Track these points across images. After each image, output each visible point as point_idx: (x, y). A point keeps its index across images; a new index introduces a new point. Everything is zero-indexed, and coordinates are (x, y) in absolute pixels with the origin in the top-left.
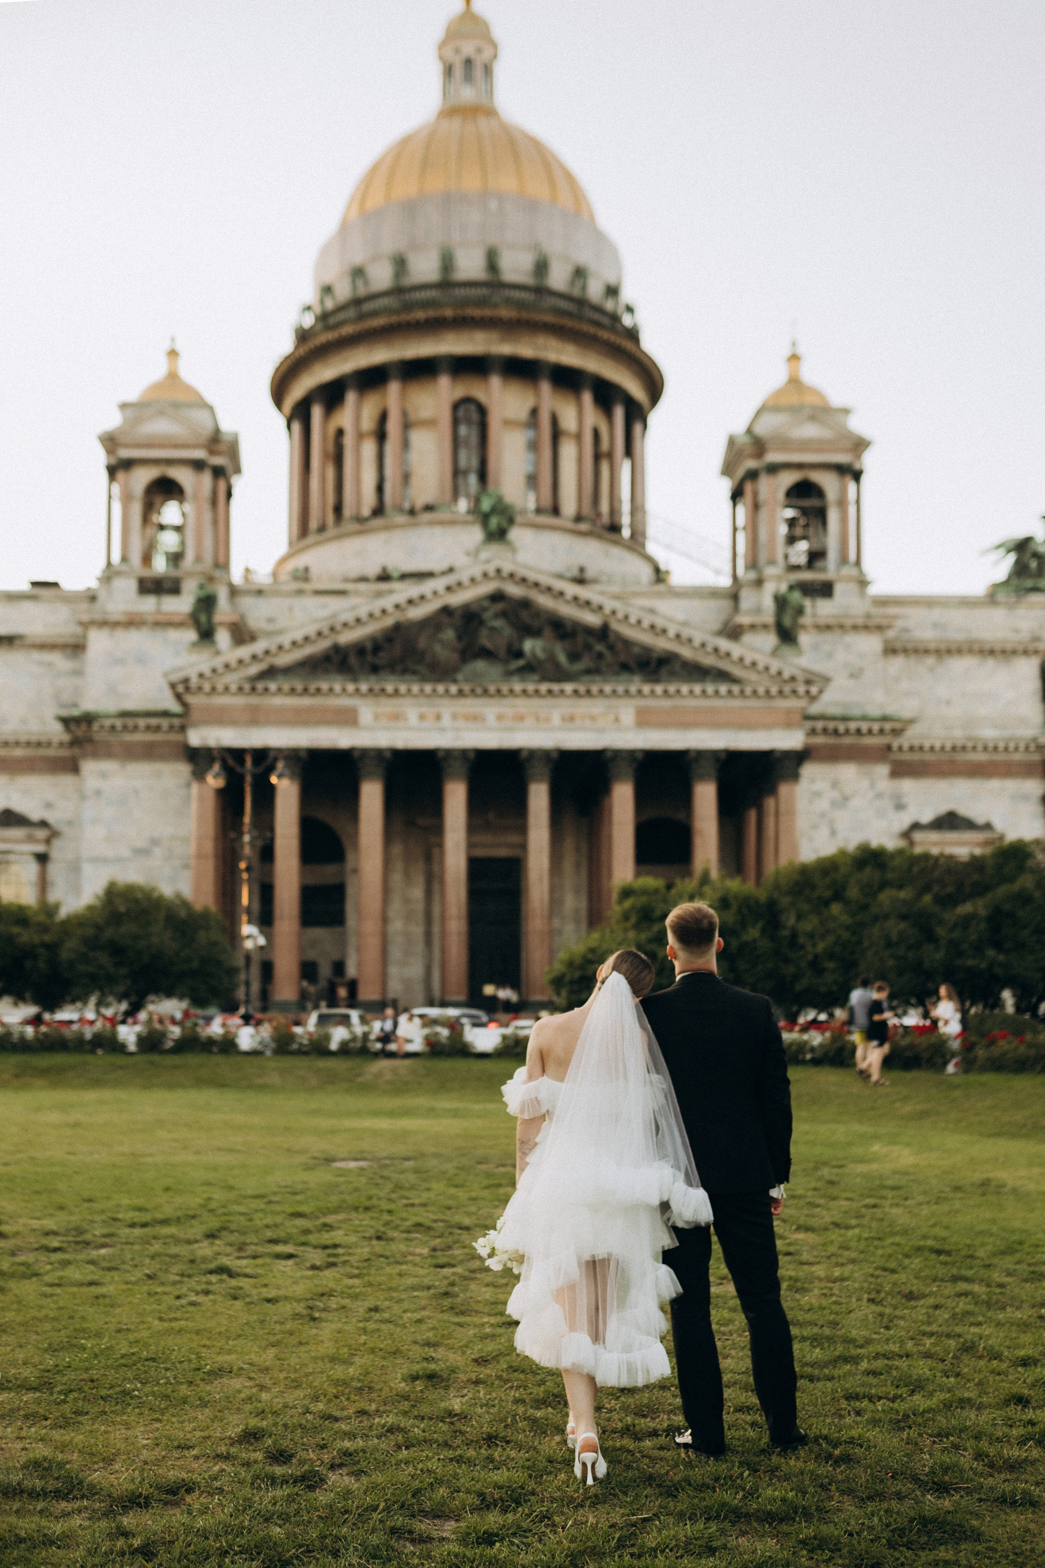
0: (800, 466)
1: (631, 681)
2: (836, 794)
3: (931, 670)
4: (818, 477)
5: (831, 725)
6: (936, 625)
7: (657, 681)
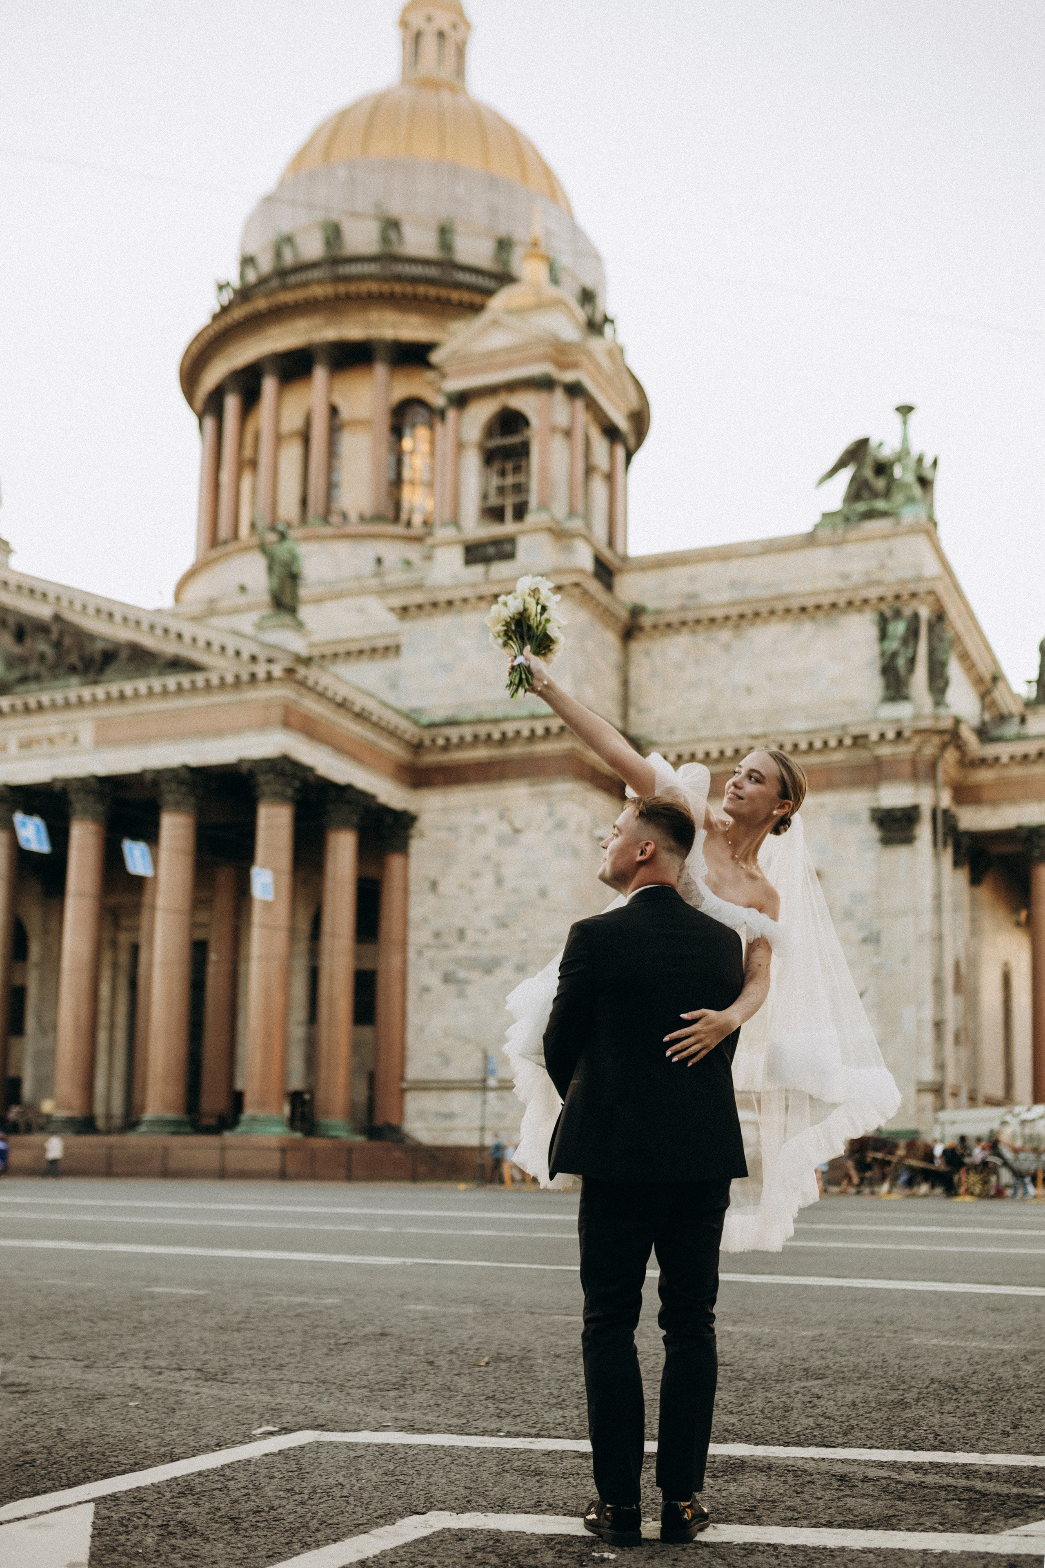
0: (491, 391)
1: (67, 686)
2: (504, 828)
3: (727, 647)
4: (524, 402)
5: (482, 730)
6: (733, 584)
7: (96, 682)
